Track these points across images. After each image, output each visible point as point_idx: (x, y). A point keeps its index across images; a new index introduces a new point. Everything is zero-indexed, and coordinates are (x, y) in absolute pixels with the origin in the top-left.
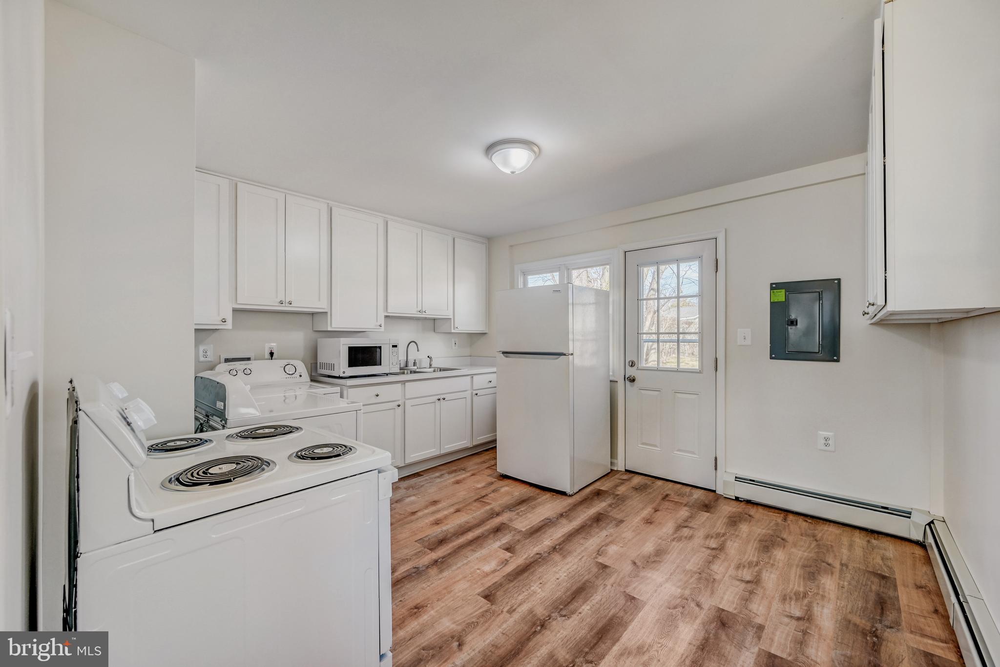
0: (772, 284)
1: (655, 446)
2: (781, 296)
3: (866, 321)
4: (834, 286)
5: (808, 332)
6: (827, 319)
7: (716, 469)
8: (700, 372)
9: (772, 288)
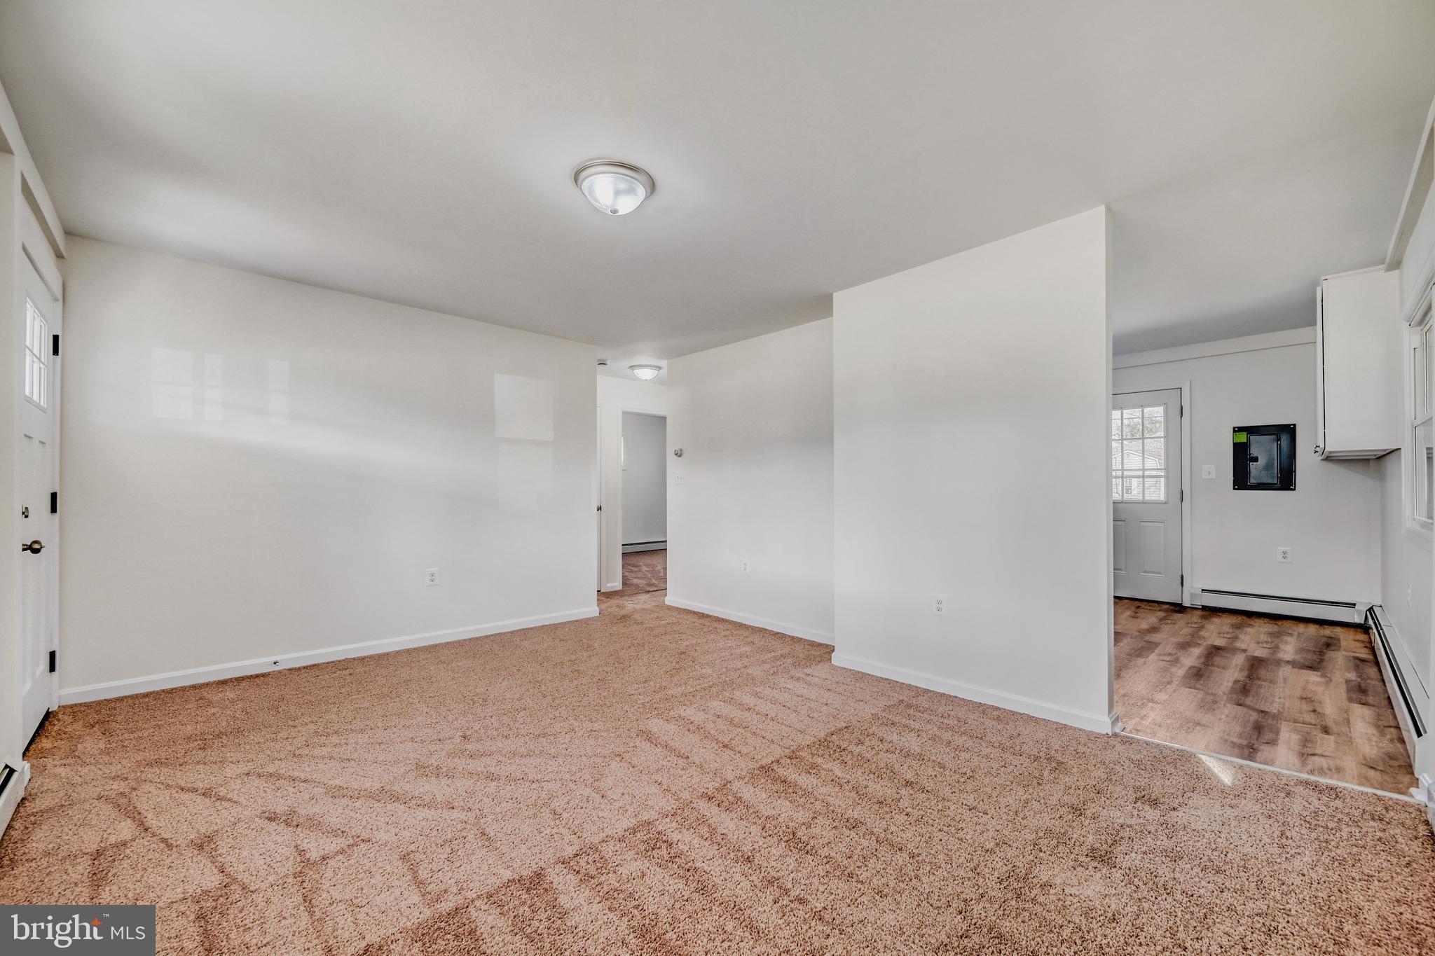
0: (1234, 428)
1: (1121, 570)
2: (1242, 438)
3: (1318, 458)
4: (1289, 431)
5: (1268, 467)
6: (1284, 456)
7: (1182, 585)
8: (1166, 503)
9: (1234, 431)
